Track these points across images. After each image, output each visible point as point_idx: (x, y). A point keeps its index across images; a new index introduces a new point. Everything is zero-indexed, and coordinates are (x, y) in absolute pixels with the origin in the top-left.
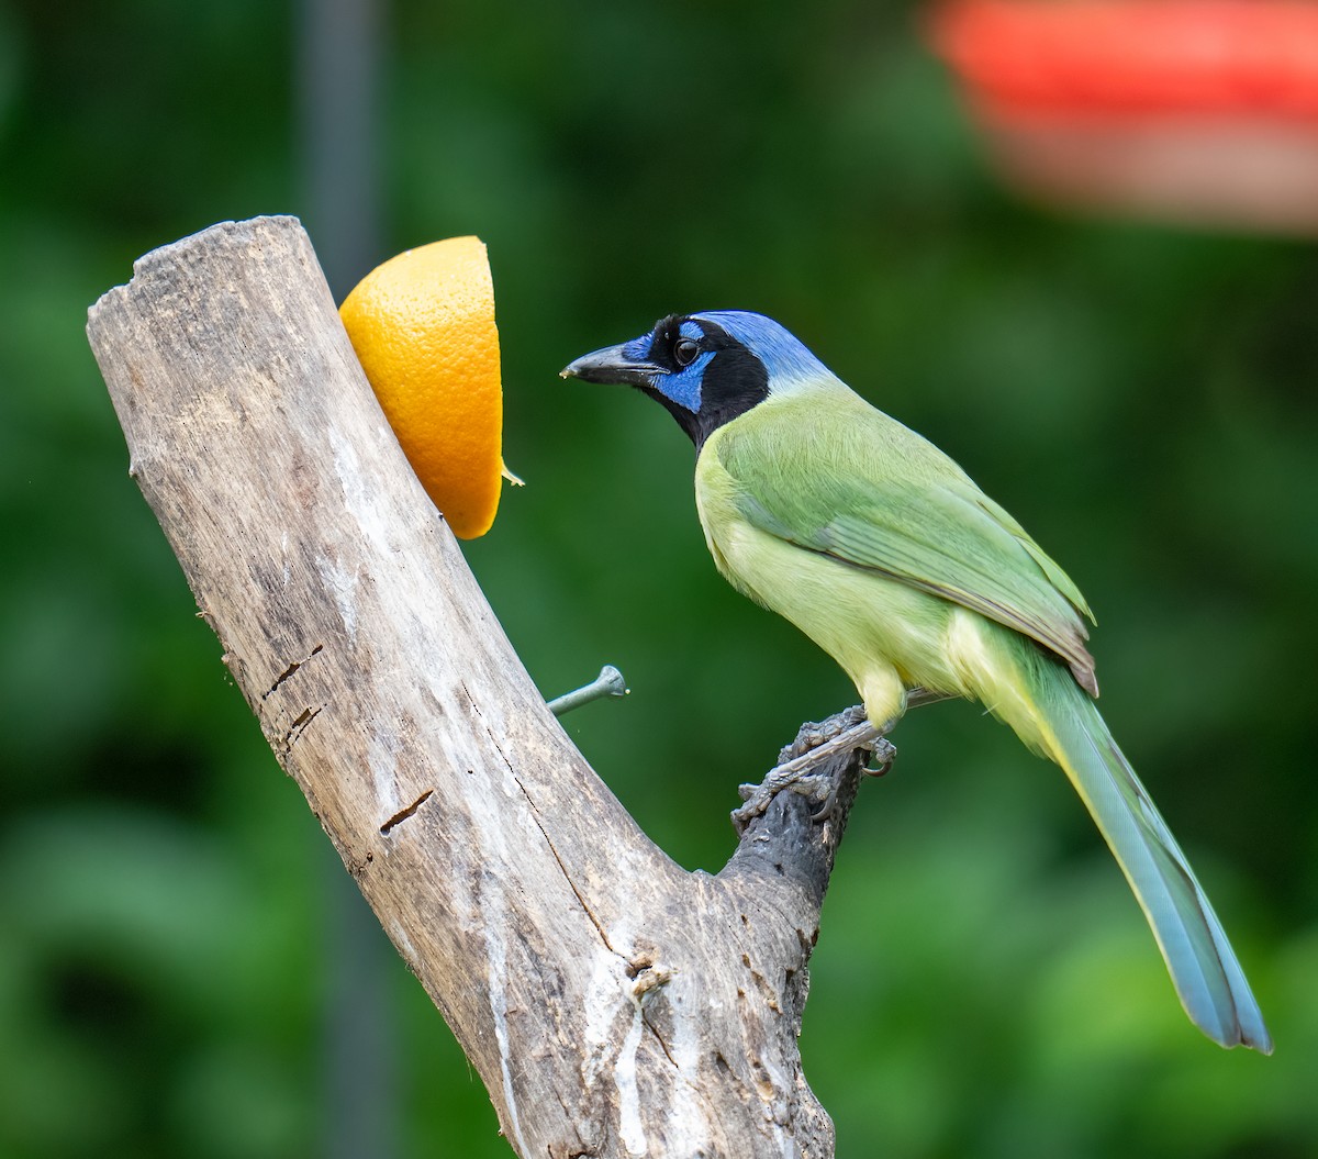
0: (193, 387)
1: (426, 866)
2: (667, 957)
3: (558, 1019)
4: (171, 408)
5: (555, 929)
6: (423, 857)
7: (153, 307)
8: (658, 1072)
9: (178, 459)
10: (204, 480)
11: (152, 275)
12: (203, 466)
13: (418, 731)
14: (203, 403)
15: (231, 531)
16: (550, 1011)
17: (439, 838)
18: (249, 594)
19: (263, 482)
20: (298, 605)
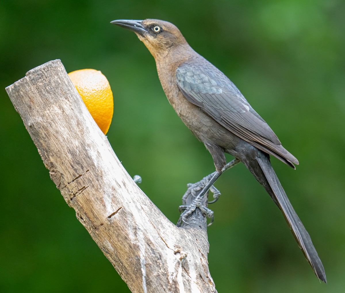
0: (49, 103)
1: (121, 227)
2: (184, 250)
3: (160, 266)
4: (43, 108)
5: (156, 243)
6: (120, 224)
7: (37, 82)
8: (187, 279)
9: (45, 121)
10: (53, 127)
11: (36, 74)
12: (53, 124)
13: (117, 192)
14: (52, 107)
15: (61, 140)
16: (158, 264)
17: (125, 219)
18: (67, 156)
19: (70, 128)
20: (81, 159)
